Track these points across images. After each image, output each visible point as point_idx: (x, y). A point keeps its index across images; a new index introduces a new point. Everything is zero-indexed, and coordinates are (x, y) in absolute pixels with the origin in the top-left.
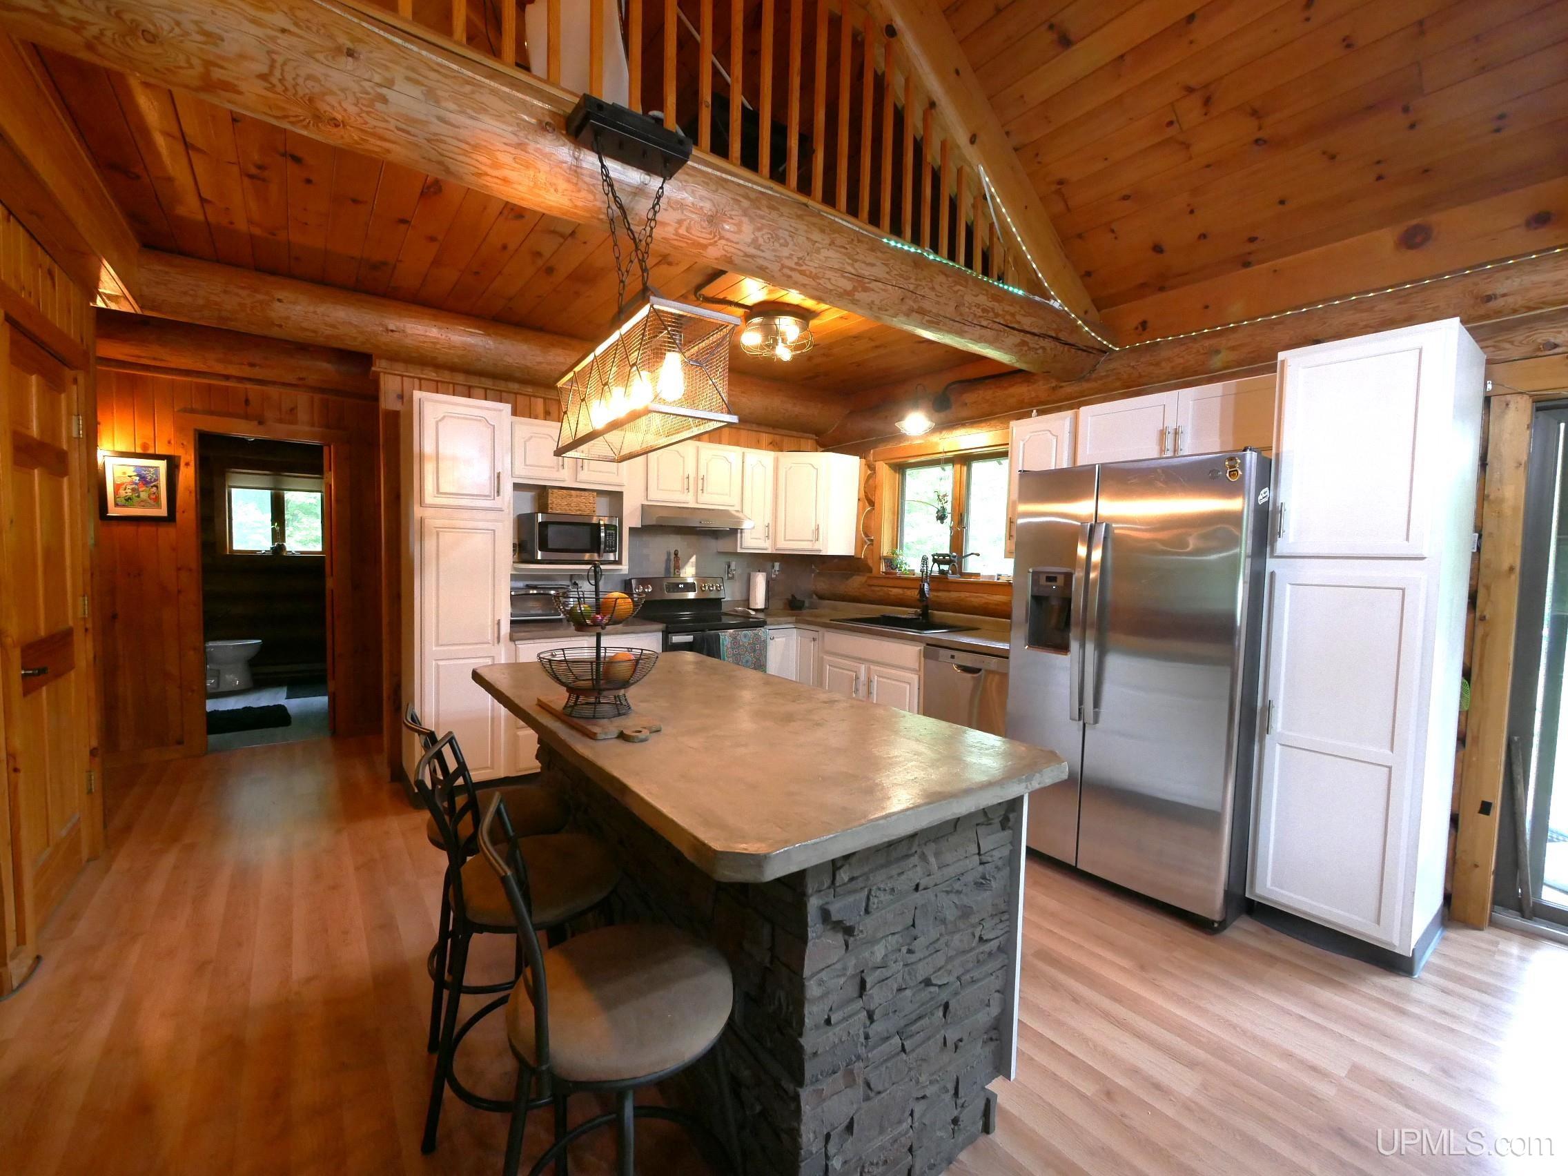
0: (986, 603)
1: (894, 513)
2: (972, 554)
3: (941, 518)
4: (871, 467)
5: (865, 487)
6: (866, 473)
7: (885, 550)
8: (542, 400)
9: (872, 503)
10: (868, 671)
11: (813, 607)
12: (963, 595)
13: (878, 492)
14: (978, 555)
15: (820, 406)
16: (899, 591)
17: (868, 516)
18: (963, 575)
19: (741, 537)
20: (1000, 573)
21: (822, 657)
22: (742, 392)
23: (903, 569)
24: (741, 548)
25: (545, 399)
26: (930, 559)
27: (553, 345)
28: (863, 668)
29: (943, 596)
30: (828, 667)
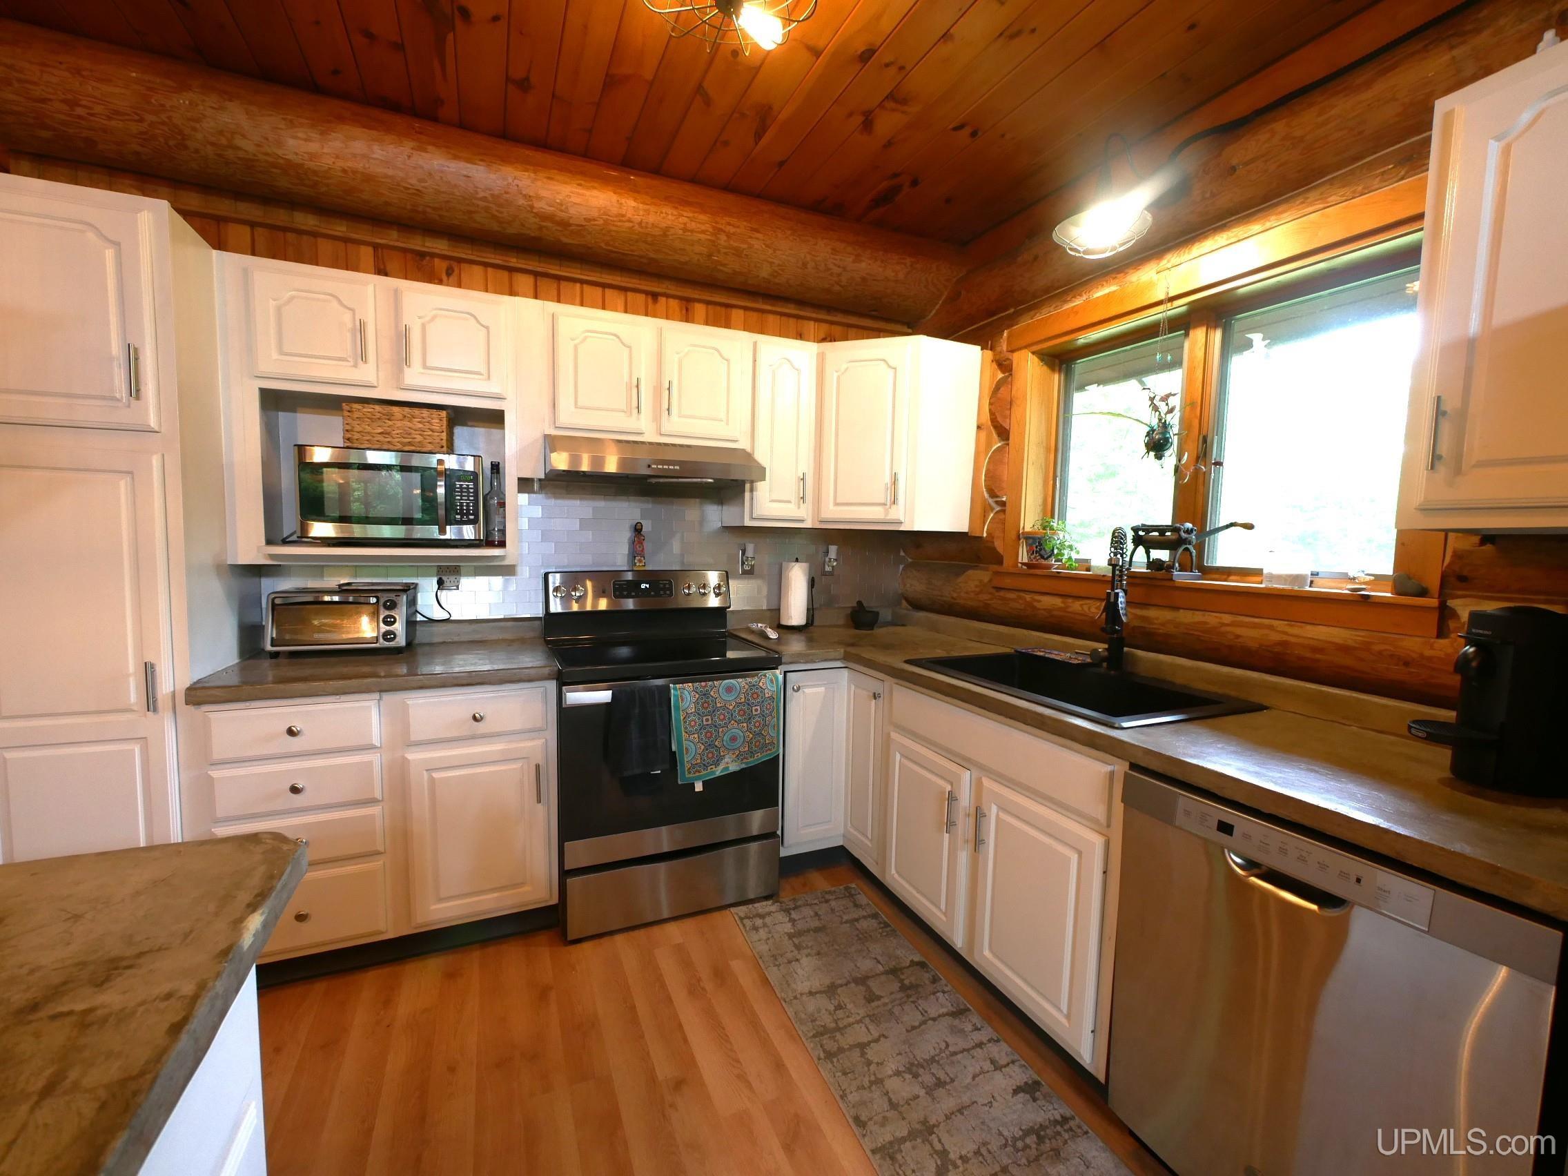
0: (1285, 644)
1: (1048, 449)
2: (1232, 525)
3: (1157, 445)
4: (1004, 365)
5: (991, 404)
6: (994, 375)
7: (1029, 521)
8: (370, 250)
9: (1004, 434)
10: (978, 787)
11: (898, 622)
12: (1212, 619)
13: (1016, 412)
14: (1249, 527)
15: (908, 261)
16: (1057, 602)
17: (997, 459)
18: (1207, 571)
19: (752, 499)
20: (1315, 570)
21: (889, 735)
22: (753, 230)
23: (1065, 558)
24: (752, 518)
25: (376, 247)
26: (1130, 535)
27: (341, 119)
28: (966, 775)
29: (1159, 617)
30: (898, 756)
